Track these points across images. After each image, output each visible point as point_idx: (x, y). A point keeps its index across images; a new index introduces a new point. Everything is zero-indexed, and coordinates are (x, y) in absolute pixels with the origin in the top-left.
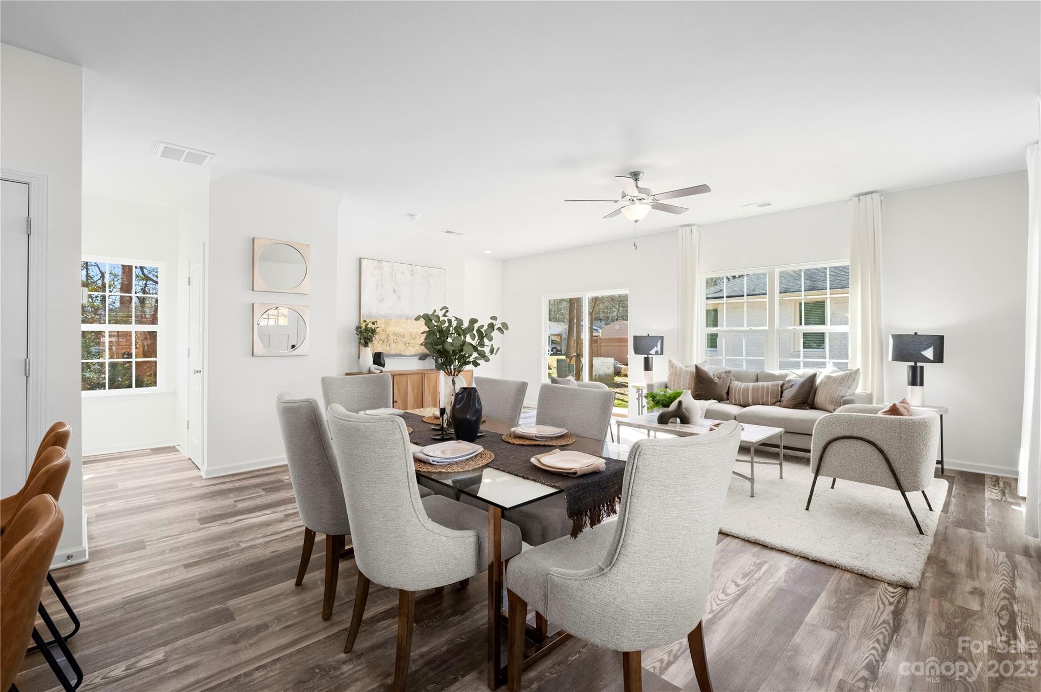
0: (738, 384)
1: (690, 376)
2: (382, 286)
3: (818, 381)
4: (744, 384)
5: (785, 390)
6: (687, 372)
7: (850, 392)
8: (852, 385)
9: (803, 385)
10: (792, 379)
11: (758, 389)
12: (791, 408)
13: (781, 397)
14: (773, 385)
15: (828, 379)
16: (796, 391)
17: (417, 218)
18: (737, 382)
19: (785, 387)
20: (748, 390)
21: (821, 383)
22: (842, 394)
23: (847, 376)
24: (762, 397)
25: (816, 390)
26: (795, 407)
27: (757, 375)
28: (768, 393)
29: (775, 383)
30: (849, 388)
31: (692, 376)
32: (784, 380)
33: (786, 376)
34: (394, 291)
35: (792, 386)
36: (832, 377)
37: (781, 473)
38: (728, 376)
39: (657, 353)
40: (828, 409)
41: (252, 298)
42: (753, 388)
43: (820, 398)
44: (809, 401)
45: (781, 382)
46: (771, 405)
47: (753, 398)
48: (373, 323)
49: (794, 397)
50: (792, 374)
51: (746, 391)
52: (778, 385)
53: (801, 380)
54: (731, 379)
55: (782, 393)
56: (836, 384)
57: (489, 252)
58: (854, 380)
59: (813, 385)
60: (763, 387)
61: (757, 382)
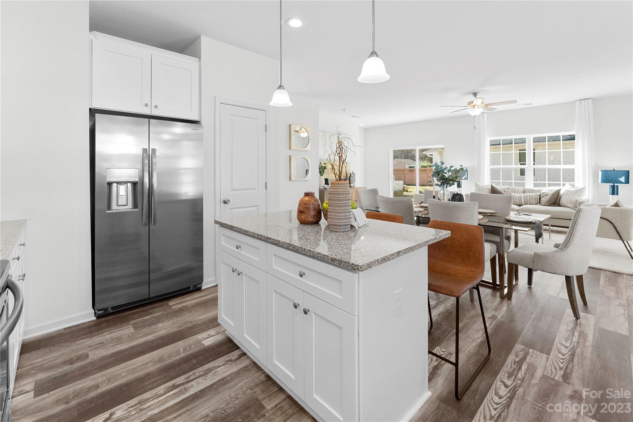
0: (515, 195)
1: (488, 190)
2: (326, 145)
3: (561, 193)
4: (518, 194)
5: (542, 197)
6: (486, 188)
7: (580, 198)
8: (581, 195)
9: (553, 195)
10: (545, 192)
11: (527, 197)
12: (547, 206)
13: (540, 201)
14: (535, 195)
15: (567, 192)
16: (550, 197)
17: (347, 111)
18: (514, 194)
19: (541, 196)
20: (521, 197)
21: (563, 193)
22: (576, 199)
23: (578, 190)
24: (530, 201)
25: (560, 197)
26: (550, 205)
27: (524, 190)
28: (532, 198)
29: (536, 194)
30: (580, 196)
31: (489, 190)
32: (540, 192)
33: (541, 190)
34: (330, 147)
35: (546, 195)
36: (570, 191)
37: (550, 236)
38: (509, 191)
39: (465, 179)
40: (568, 206)
41: (290, 153)
42: (524, 197)
43: (563, 201)
44: (557, 202)
45: (539, 194)
46: (534, 205)
47: (524, 201)
48: (325, 164)
49: (549, 201)
50: (544, 189)
51: (520, 198)
52: (538, 195)
53: (552, 192)
54: (510, 192)
55: (540, 198)
56: (573, 194)
57: (362, 125)
58: (583, 192)
59: (559, 195)
60: (530, 196)
61: (524, 193)
